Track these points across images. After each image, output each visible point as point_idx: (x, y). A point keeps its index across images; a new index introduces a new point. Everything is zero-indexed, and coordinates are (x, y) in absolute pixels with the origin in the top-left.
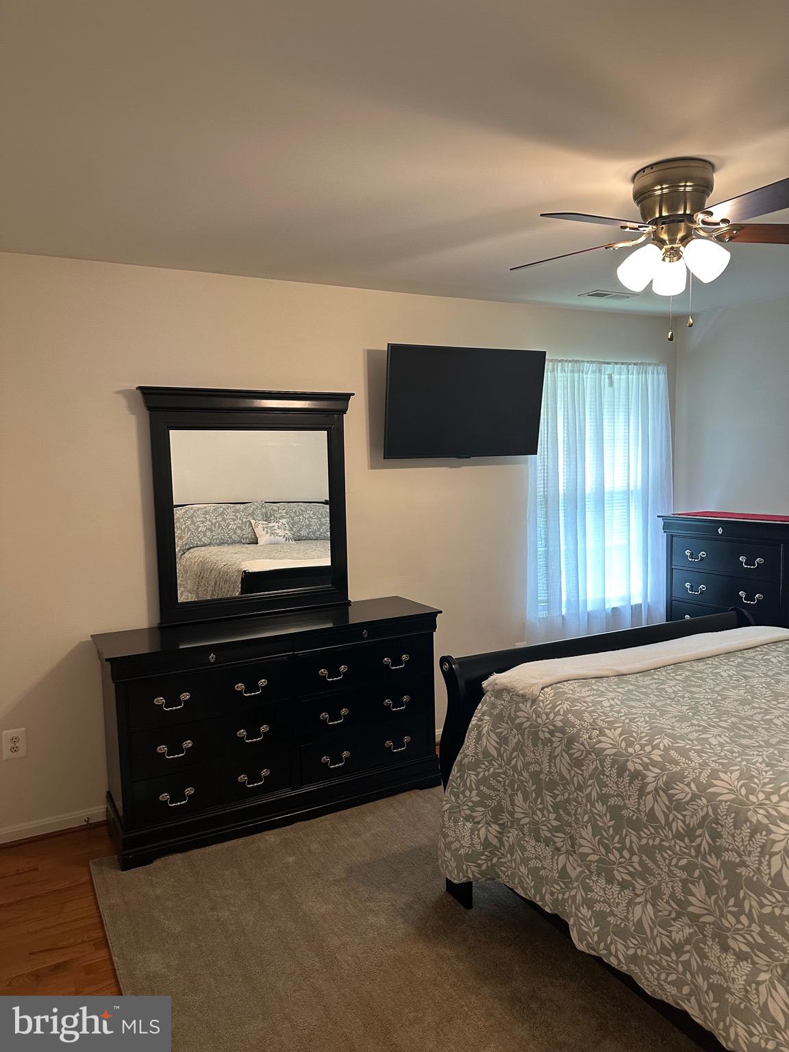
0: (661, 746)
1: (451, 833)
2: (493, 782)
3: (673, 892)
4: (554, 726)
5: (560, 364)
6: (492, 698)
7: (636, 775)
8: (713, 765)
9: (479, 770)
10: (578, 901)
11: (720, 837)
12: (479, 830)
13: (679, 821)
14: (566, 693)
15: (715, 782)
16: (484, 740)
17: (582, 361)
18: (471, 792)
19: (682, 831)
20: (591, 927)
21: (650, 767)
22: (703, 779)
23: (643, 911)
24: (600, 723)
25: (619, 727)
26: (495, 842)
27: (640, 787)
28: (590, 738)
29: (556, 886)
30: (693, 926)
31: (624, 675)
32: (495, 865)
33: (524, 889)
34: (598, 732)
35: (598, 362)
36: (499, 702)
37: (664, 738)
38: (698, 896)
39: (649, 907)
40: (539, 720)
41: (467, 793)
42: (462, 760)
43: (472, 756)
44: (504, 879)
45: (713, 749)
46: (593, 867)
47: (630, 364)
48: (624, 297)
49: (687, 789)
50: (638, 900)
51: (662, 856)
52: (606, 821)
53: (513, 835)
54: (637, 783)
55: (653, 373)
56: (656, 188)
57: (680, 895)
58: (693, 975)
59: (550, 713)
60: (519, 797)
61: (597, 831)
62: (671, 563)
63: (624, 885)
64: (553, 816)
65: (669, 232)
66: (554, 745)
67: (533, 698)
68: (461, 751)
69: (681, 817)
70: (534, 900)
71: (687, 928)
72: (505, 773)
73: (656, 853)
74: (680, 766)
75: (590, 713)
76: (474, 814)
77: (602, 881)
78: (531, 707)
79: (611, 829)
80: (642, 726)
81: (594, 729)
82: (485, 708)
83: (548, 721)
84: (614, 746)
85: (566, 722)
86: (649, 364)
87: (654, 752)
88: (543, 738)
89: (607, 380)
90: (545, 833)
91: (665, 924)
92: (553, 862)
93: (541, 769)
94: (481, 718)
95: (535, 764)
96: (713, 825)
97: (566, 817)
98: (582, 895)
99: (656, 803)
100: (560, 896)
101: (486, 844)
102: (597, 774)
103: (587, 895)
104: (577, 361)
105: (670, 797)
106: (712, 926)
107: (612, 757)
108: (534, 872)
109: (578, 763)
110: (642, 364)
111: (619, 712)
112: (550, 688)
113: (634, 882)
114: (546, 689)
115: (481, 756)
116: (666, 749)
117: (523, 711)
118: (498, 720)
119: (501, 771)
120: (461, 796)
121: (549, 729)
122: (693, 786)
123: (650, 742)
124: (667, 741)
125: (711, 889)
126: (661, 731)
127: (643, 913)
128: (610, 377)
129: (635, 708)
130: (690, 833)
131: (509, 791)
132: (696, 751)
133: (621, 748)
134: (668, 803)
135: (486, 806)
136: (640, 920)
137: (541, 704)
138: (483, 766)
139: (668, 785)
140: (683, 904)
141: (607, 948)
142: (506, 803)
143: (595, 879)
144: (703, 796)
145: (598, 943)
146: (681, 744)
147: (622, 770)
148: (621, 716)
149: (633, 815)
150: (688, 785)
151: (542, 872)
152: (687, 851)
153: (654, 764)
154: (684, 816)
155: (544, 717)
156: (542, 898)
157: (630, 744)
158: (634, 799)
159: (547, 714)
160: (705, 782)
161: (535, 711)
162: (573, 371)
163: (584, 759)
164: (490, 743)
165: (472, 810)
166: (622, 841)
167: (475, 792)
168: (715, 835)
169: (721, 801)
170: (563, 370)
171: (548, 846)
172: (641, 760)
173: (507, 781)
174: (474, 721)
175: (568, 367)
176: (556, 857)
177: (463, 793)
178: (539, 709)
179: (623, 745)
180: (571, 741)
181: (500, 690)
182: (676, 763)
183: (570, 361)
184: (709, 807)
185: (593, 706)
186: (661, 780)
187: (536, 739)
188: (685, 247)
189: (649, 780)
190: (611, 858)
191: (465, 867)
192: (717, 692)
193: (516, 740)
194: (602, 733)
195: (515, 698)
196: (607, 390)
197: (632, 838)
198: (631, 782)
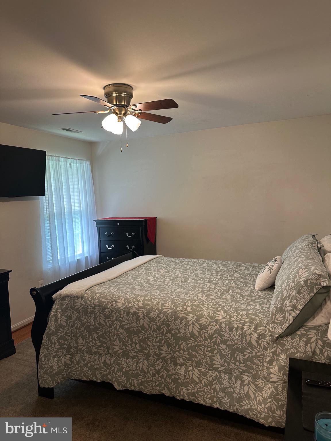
0: (141, 300)
1: (47, 366)
2: (66, 337)
3: (155, 352)
4: (94, 305)
5: (50, 157)
6: (60, 302)
7: (135, 313)
8: (161, 302)
9: (58, 334)
10: (115, 371)
11: (170, 326)
12: (61, 360)
13: (154, 325)
14: (95, 291)
15: (164, 307)
16: (59, 320)
17: (59, 157)
18: (55, 345)
19: (156, 329)
20: (123, 379)
21: (140, 309)
22: (160, 307)
23: (143, 364)
24: (115, 299)
25: (123, 298)
26: (69, 362)
27: (137, 318)
28: (112, 305)
29: (102, 369)
30: (163, 361)
31: (110, 280)
32: (70, 372)
33: (86, 377)
34: (115, 302)
35: (65, 158)
36: (64, 302)
37: (141, 298)
38: (164, 350)
39: (145, 361)
40: (87, 305)
41: (53, 346)
42: (48, 332)
43: (54, 329)
44: (75, 377)
45: (158, 297)
46: (121, 355)
47: (77, 159)
48: (76, 132)
49: (155, 313)
50: (140, 361)
51: (149, 340)
52: (124, 335)
53: (78, 357)
54: (135, 317)
55: (85, 164)
56: (113, 93)
57: (157, 352)
58: (165, 379)
59: (91, 300)
60: (80, 340)
61: (120, 340)
62: (100, 239)
63: (133, 358)
64: (97, 342)
65: (119, 110)
66: (96, 313)
67: (82, 296)
68: (47, 328)
69: (154, 324)
70: (92, 380)
71: (161, 363)
72: (71, 331)
73: (146, 340)
74: (150, 305)
75: (109, 296)
76: (58, 354)
77: (125, 359)
78: (82, 300)
79: (127, 337)
80: (130, 296)
81: (113, 301)
82: (57, 307)
83: (91, 304)
84: (123, 305)
85: (100, 302)
86: (84, 160)
87: (139, 303)
88: (90, 311)
89: (69, 165)
90: (94, 349)
91: (153, 365)
92: (99, 361)
93: (90, 324)
94: (56, 311)
95: (87, 323)
96: (167, 323)
97: (104, 340)
98: (117, 368)
99: (144, 322)
100: (105, 373)
101: (65, 364)
102: (118, 319)
103: (119, 367)
104: (57, 157)
105: (149, 318)
106: (170, 359)
107: (123, 310)
108: (91, 368)
109: (109, 316)
110: (81, 160)
111: (119, 293)
112: (88, 291)
113: (138, 355)
114: (86, 292)
115: (58, 328)
116: (143, 301)
117: (78, 303)
118: (64, 310)
119: (69, 331)
120: (50, 348)
121: (92, 307)
122: (157, 311)
123: (136, 300)
124: (142, 298)
125: (169, 345)
126: (138, 296)
127: (144, 365)
128: (70, 164)
129: (124, 290)
130: (159, 328)
131: (74, 338)
132: (153, 299)
133: (126, 305)
134: (149, 320)
135: (63, 348)
136: (142, 368)
137: (86, 298)
138: (60, 332)
139: (148, 314)
140: (159, 355)
141: (130, 384)
142: (73, 344)
143: (122, 360)
144: (161, 314)
145: (127, 383)
146: (147, 298)
147: (128, 313)
148: (121, 294)
149: (135, 329)
150: (155, 311)
151: (95, 367)
152: (158, 335)
153: (140, 307)
154: (156, 323)
155: (89, 303)
156: (96, 377)
157: (129, 303)
158: (135, 324)
159: (90, 301)
160: (160, 308)
161: (84, 301)
162: (56, 160)
163: (111, 314)
164: (62, 321)
165: (56, 352)
166: (132, 341)
167: (57, 344)
168: (168, 326)
169: (168, 313)
170: (52, 160)
171: (96, 355)
172: (136, 307)
173: (73, 335)
174: (52, 313)
175: (54, 159)
176: (101, 358)
177: (51, 346)
178: (86, 300)
179: (127, 304)
180: (104, 309)
181: (64, 297)
182: (149, 305)
183: (54, 156)
184: (165, 317)
185: (109, 293)
186: (145, 312)
187: (86, 312)
188: (125, 117)
189: (140, 313)
190: (128, 349)
191: (56, 378)
192: (145, 279)
193: (76, 316)
194: (116, 302)
195: (72, 299)
196: (69, 169)
197: (136, 338)
198: (133, 317)
